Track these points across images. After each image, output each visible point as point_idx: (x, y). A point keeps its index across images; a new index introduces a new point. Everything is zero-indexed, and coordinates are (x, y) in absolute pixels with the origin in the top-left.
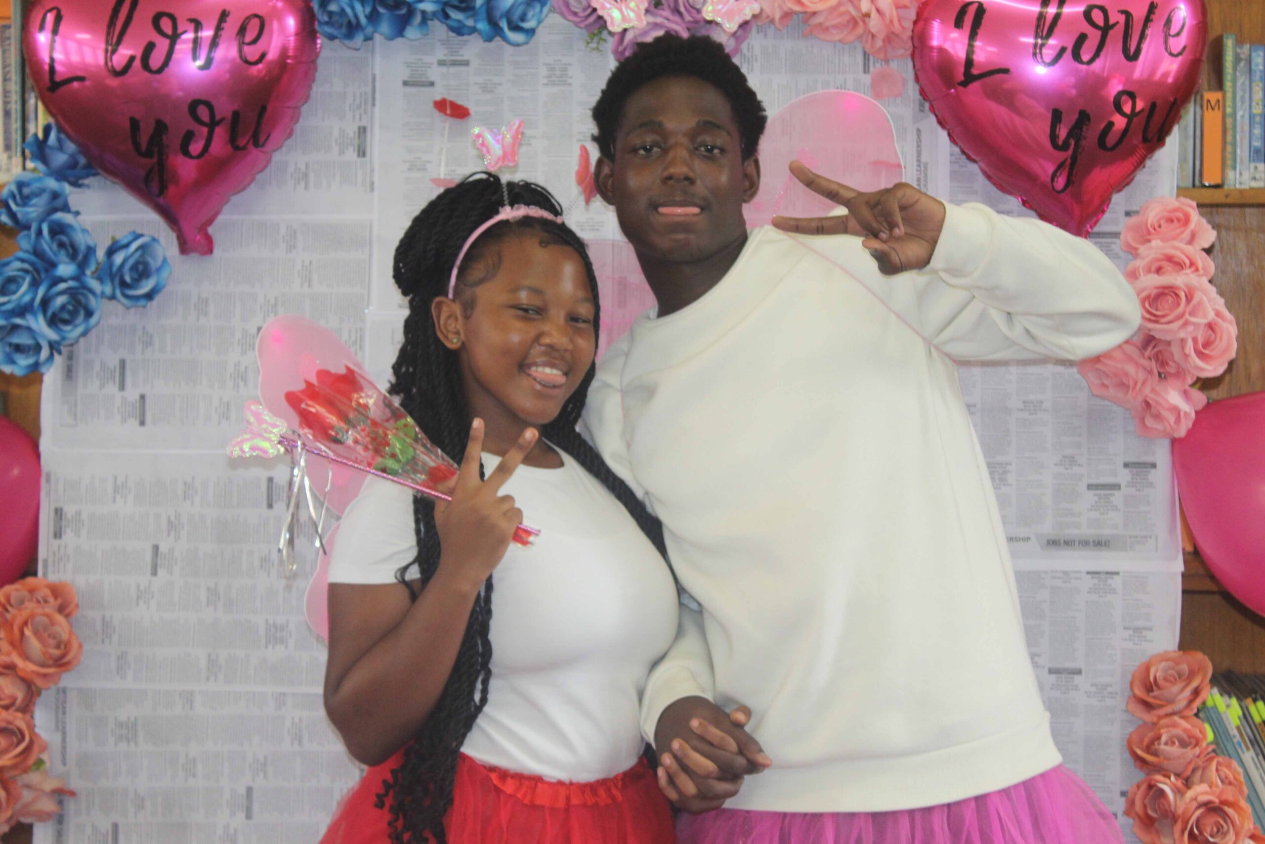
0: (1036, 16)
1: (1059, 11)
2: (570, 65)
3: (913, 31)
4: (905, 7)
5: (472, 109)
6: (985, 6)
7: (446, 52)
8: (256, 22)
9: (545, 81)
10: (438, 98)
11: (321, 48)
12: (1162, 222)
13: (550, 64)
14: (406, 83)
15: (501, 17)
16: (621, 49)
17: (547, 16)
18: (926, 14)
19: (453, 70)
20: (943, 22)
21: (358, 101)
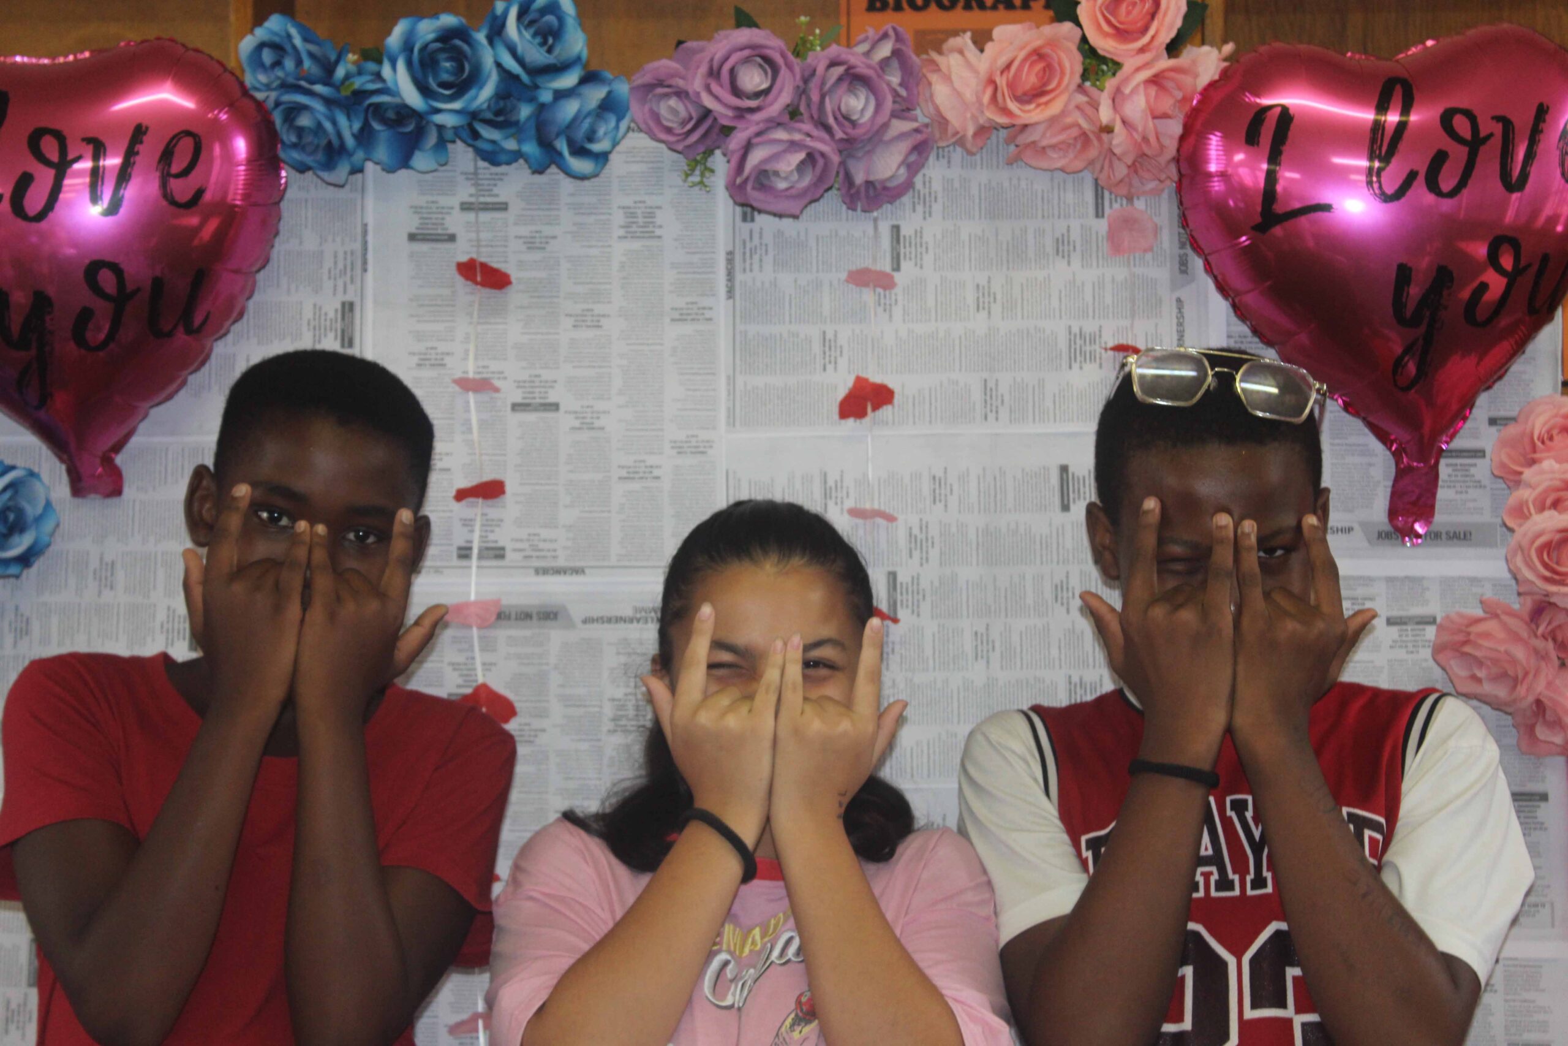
0: (1370, 125)
1: (1404, 119)
2: (659, 208)
3: (1178, 150)
4: (1165, 116)
5: (514, 276)
6: (1291, 112)
7: (473, 190)
8: (187, 144)
9: (622, 232)
10: (464, 258)
11: (286, 183)
12: (1555, 432)
13: (629, 208)
14: (412, 237)
15: (558, 135)
16: (739, 181)
17: (623, 137)
18: (1198, 126)
19: (485, 217)
20: (1227, 137)
21: (340, 265)
